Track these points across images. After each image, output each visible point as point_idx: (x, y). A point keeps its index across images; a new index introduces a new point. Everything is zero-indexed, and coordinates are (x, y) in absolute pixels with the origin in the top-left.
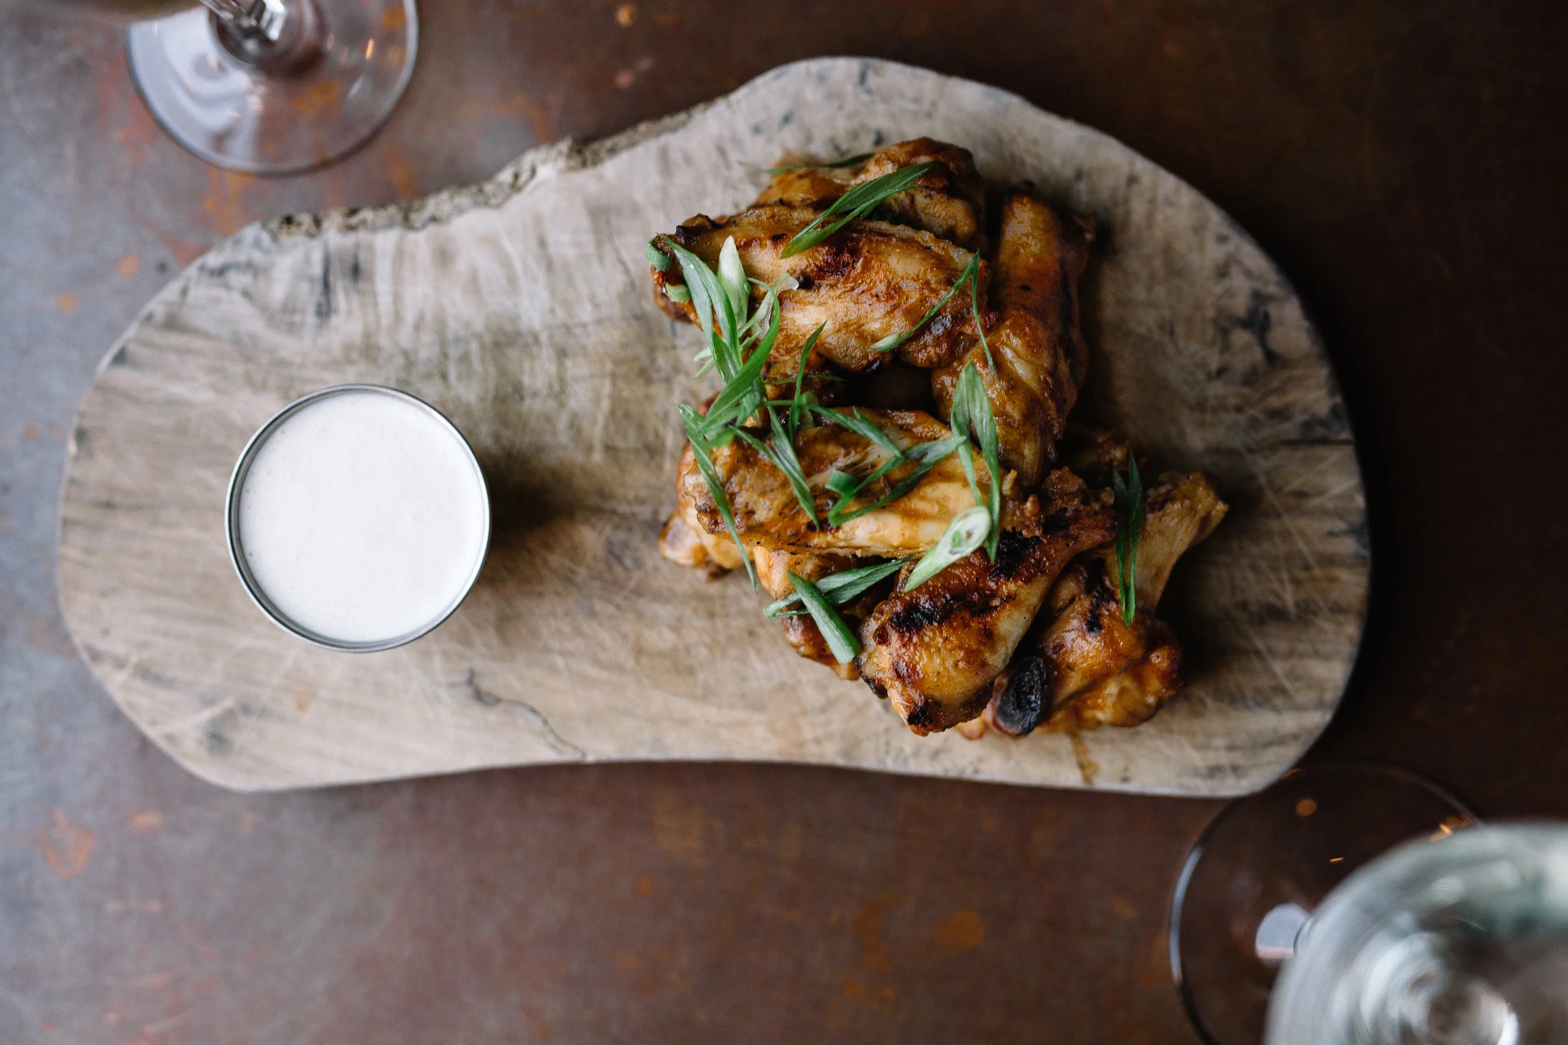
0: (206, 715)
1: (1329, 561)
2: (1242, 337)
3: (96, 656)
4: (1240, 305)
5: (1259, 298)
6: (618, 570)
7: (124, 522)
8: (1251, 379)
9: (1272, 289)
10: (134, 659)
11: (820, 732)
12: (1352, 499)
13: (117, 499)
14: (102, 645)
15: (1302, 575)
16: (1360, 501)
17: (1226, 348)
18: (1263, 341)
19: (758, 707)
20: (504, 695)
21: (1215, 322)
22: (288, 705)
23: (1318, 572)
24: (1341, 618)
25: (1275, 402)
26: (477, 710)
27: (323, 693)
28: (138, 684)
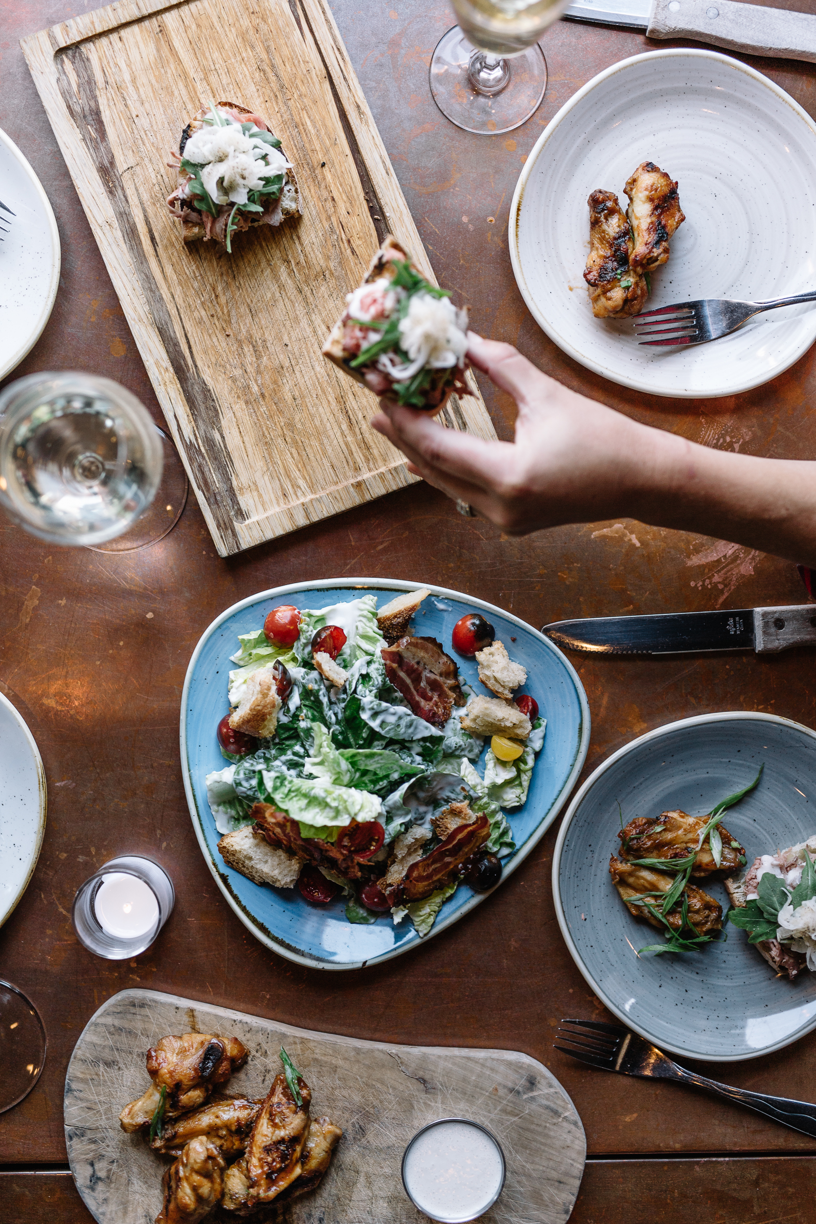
0: (535, 1094)
1: (84, 1081)
2: (102, 1174)
3: (575, 1124)
4: (100, 1187)
5: (93, 1189)
6: (361, 1123)
7: (554, 1175)
8: (101, 1157)
9: (87, 1191)
10: (560, 1120)
11: (293, 1046)
12: (70, 1104)
13: (557, 1184)
14: (572, 1127)
15: (94, 1077)
16: (67, 1102)
17: (109, 1171)
18: (94, 1172)
19: (316, 1060)
20: (414, 1081)
21: (111, 1182)
22: (502, 1092)
23: (89, 1077)
24: (83, 1058)
25: (93, 1146)
26: (427, 1077)
27: (487, 1094)
28: (560, 1110)
